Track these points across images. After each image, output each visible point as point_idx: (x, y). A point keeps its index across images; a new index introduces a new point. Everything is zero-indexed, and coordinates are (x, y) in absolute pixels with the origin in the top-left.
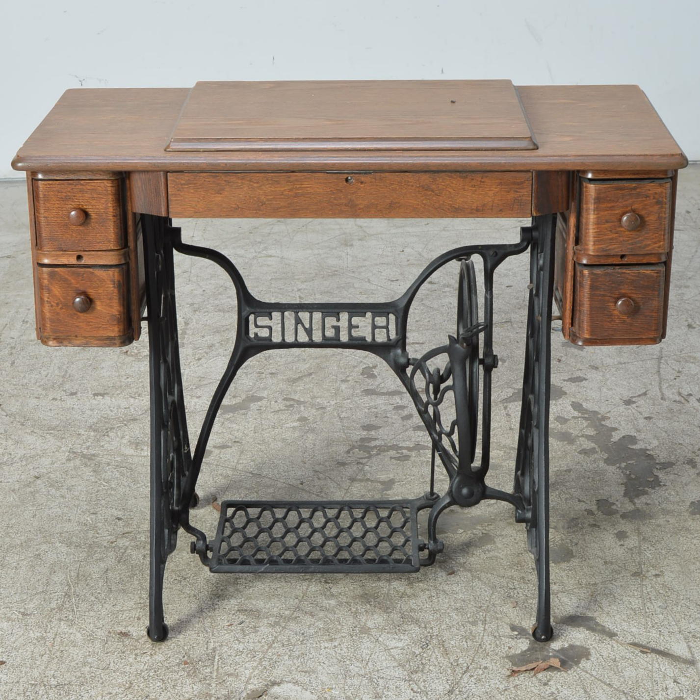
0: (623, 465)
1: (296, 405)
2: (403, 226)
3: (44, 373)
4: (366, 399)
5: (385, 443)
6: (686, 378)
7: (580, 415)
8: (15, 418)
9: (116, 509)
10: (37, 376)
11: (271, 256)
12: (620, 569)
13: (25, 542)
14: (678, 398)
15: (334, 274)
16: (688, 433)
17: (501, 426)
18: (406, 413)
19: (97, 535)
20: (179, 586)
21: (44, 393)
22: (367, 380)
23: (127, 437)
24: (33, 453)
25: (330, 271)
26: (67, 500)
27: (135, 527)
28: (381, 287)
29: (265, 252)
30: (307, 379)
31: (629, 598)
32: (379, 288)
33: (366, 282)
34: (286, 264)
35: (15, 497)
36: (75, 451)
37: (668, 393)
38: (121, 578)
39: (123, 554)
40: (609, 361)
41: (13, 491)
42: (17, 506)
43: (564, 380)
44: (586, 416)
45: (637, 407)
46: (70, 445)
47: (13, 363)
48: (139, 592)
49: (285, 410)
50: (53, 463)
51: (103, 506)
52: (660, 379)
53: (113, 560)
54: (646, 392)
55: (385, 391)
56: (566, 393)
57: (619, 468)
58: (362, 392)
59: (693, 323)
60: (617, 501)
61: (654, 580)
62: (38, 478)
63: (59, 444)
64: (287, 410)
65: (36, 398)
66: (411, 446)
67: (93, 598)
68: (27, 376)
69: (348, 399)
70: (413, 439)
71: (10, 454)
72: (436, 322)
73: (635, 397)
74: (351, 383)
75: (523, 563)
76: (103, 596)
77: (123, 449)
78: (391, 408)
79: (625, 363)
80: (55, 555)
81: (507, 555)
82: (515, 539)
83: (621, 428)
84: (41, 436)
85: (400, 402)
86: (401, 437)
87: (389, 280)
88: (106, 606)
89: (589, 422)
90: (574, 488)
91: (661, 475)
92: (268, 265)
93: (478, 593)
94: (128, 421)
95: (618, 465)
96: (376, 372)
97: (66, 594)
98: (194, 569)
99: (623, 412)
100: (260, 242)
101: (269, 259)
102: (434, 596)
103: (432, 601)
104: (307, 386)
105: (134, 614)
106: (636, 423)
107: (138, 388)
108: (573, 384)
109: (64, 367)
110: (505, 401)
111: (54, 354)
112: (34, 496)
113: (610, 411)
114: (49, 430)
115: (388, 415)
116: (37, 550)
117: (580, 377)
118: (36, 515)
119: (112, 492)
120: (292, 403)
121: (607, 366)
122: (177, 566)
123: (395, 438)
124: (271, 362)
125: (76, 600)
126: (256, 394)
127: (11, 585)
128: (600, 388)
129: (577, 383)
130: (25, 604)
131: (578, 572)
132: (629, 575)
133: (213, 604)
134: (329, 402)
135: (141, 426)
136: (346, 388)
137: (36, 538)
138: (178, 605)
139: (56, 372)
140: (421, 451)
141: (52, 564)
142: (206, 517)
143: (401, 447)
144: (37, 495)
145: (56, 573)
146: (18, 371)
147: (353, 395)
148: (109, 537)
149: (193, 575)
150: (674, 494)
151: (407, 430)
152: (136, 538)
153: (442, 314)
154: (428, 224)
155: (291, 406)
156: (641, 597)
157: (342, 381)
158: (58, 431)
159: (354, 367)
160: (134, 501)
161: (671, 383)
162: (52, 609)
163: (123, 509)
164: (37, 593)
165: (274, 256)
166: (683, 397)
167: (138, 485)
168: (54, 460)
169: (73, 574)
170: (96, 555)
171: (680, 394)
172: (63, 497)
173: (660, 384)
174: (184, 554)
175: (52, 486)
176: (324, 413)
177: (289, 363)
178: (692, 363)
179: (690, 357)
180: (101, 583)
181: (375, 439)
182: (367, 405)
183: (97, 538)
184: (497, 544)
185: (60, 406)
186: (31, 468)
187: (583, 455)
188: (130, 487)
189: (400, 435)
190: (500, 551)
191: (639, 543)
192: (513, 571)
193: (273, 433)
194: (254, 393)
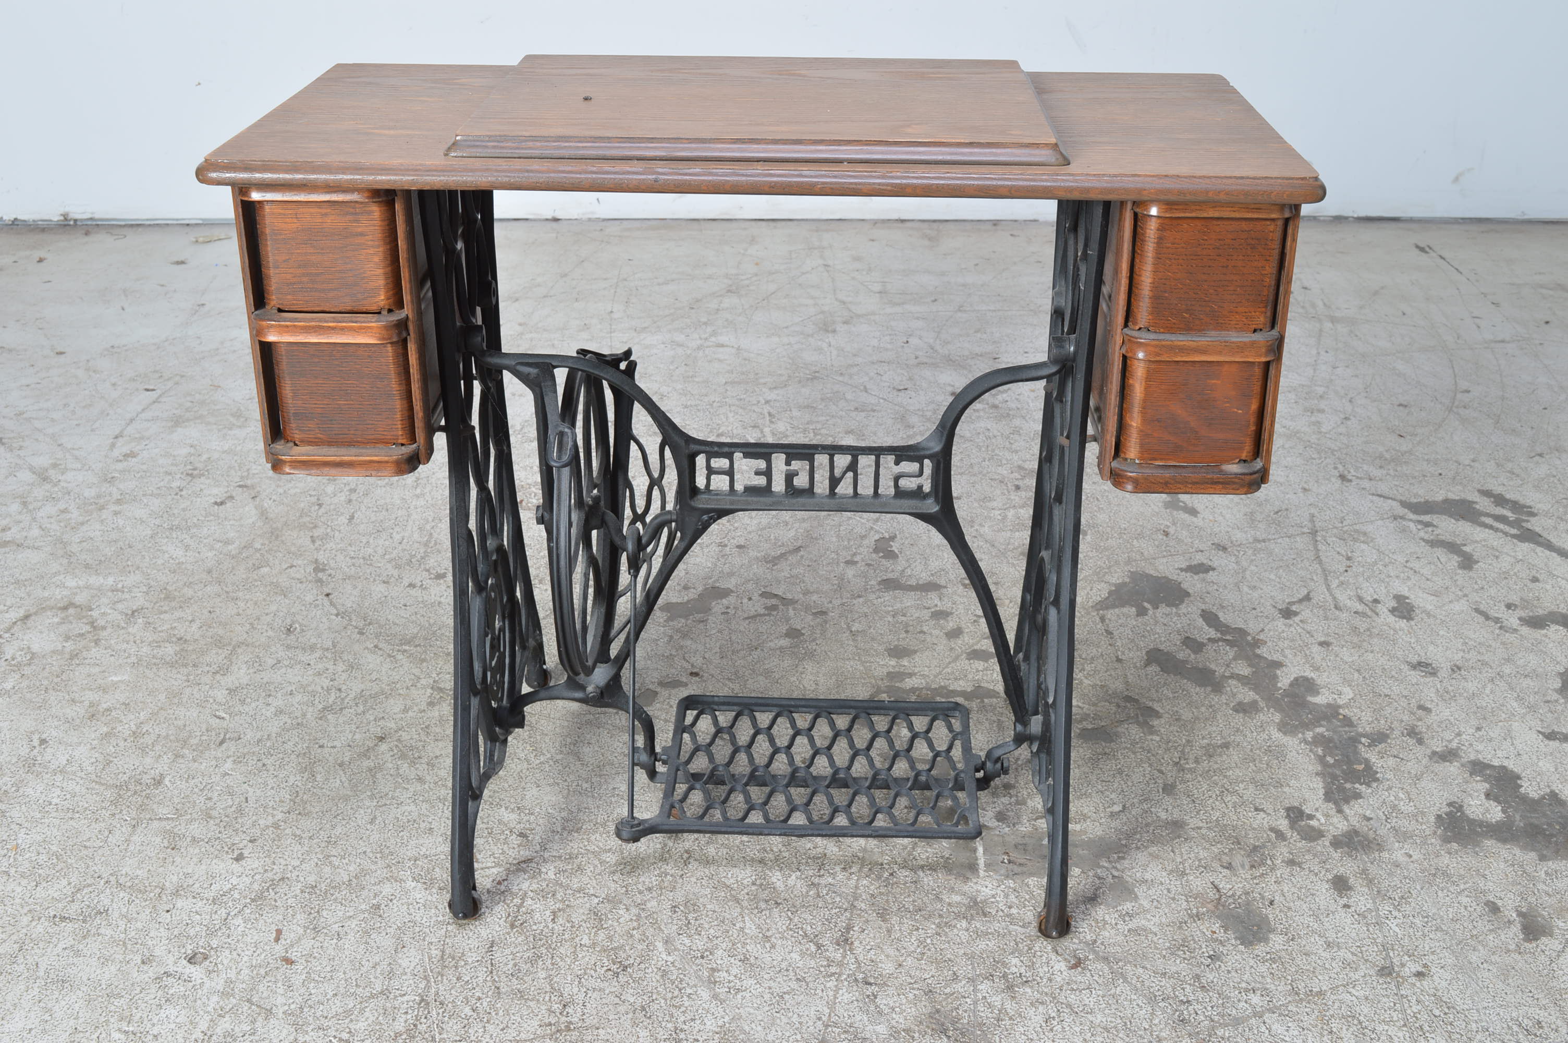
0: (1309, 735)
1: (781, 607)
2: (903, 304)
3: (397, 537)
4: (887, 596)
5: (927, 683)
6: (1361, 569)
7: (1219, 635)
8: (350, 620)
9: (506, 808)
10: (387, 543)
11: (723, 346)
12: (1355, 958)
13: (356, 877)
14: (1360, 607)
15: (814, 378)
16: (1393, 673)
17: (1102, 655)
18: (951, 624)
20: (614, 986)
21: (396, 573)
22: (884, 561)
24: (376, 689)
25: (808, 372)
26: (426, 786)
28: (885, 400)
29: (713, 339)
30: (792, 559)
31: (1386, 1027)
32: (882, 401)
33: (861, 391)
34: (745, 359)
35: (344, 779)
36: (442, 686)
37: (1343, 597)
38: (515, 965)
39: (519, 907)
40: (1238, 536)
41: (341, 765)
42: (346, 799)
43: (1182, 570)
44: (1228, 637)
45: (1301, 621)
46: (434, 675)
47: (352, 518)
48: (547, 998)
49: (764, 615)
50: (405, 710)
52: (1324, 570)
53: (502, 922)
54: (1308, 594)
55: (913, 582)
56: (1188, 594)
57: (1306, 742)
58: (880, 583)
59: (1346, 472)
60: (1317, 810)
61: (1418, 984)
62: (382, 739)
63: (416, 671)
64: (769, 615)
65: (384, 582)
66: (969, 690)
67: (467, 1010)
68: (371, 541)
69: (859, 596)
70: (970, 677)
71: (340, 690)
72: (972, 461)
73: (1294, 603)
74: (861, 566)
75: (1192, 945)
76: (485, 1004)
78: (926, 614)
79: (1264, 541)
80: (405, 907)
81: (1161, 924)
82: (1169, 891)
83: (1287, 662)
84: (390, 656)
85: (939, 604)
86: (949, 670)
87: (894, 388)
88: (490, 1027)
89: (1236, 649)
90: (1242, 781)
91: (1372, 756)
92: (720, 360)
93: (1129, 1012)
95: (1300, 735)
96: (895, 546)
97: (422, 1000)
98: (640, 947)
99: (1283, 631)
100: (705, 324)
101: (721, 349)
102: (1054, 1018)
103: (1052, 1030)
104: (795, 572)
106: (1308, 652)
107: (539, 568)
108: (1196, 577)
109: (428, 527)
110: (1098, 607)
111: (414, 503)
112: (374, 776)
113: (1263, 630)
114: (402, 645)
115: (925, 629)
116: (376, 895)
117: (1202, 564)
118: (375, 818)
120: (774, 601)
121: (1239, 546)
122: (610, 938)
123: (940, 673)
124: (736, 525)
125: (438, 1014)
127: (329, 975)
128: (1237, 585)
129: (1201, 575)
130: (351, 1021)
131: (1287, 966)
132: (1372, 972)
133: (676, 1028)
134: (831, 602)
136: (854, 575)
137: (373, 867)
138: (614, 1031)
139: (416, 536)
140: (986, 700)
141: (399, 929)
143: (952, 691)
144: (379, 776)
145: (405, 950)
146: (358, 533)
147: (866, 590)
148: (495, 870)
149: (638, 961)
150: (1403, 796)
151: (957, 658)
153: (979, 448)
154: (936, 300)
155: (774, 608)
156: (1405, 1025)
157: (847, 562)
158: (416, 646)
159: (863, 537)
160: (535, 791)
161: (1342, 578)
162: (398, 1035)
164: (372, 996)
165: (727, 346)
166: (1366, 605)
168: (409, 703)
169: (434, 952)
171: (1360, 599)
172: (420, 779)
173: (1326, 579)
174: (621, 912)
175: (403, 756)
176: (826, 622)
177: (765, 529)
178: (1363, 542)
179: (1357, 531)
180: (482, 974)
181: (911, 675)
182: (890, 609)
184: (1142, 902)
185: (420, 600)
186: (372, 718)
187: (1241, 715)
189: (947, 667)
190: (1148, 916)
191: (1375, 903)
192: (1178, 962)
193: (750, 659)
194: (714, 582)
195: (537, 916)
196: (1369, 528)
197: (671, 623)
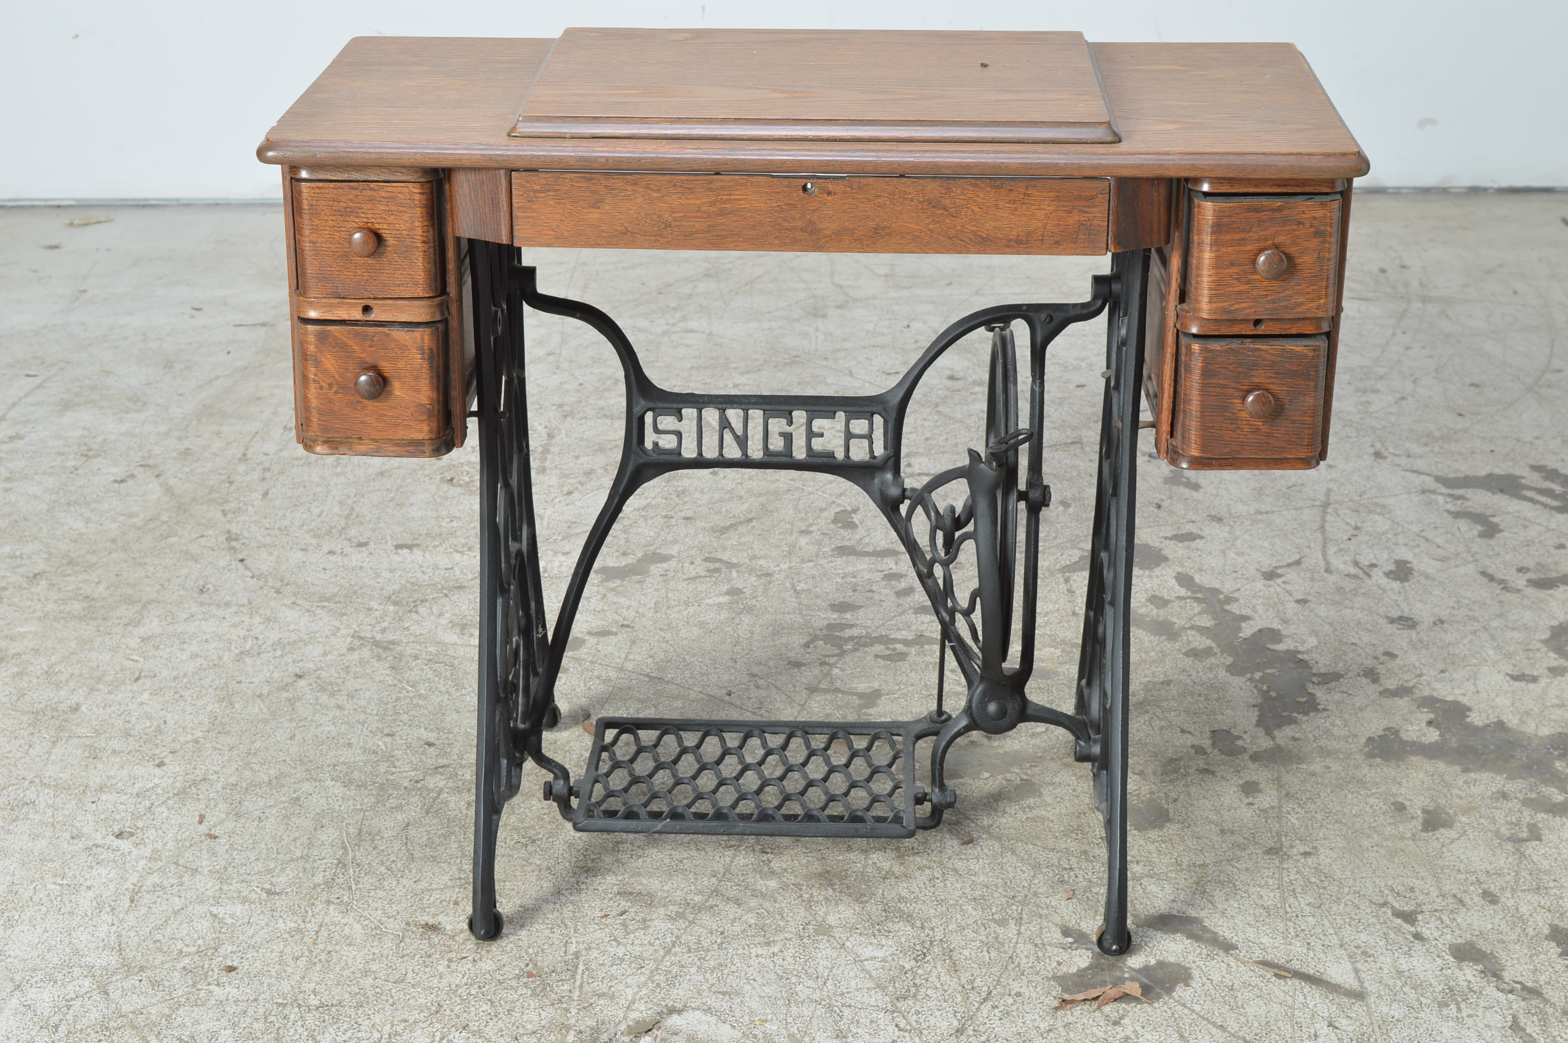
0: (1258, 675)
1: (724, 570)
2: (911, 287)
3: (315, 511)
4: (839, 561)
5: (868, 633)
6: (1367, 538)
7: (1189, 594)
8: (267, 581)
9: (426, 729)
10: (305, 516)
11: (692, 331)
12: (1245, 842)
13: (276, 778)
14: (1353, 570)
15: (794, 361)
16: (1368, 626)
17: (1058, 610)
18: (903, 585)
19: (394, 770)
20: (523, 853)
21: (314, 542)
22: (842, 531)
23: (447, 615)
24: (294, 637)
25: (787, 356)
26: (346, 712)
27: (456, 757)
28: (871, 383)
29: (682, 324)
30: (743, 529)
31: (1259, 889)
32: (867, 384)
33: (846, 375)
34: (717, 345)
35: (262, 707)
36: (363, 635)
37: (1337, 562)
38: (429, 839)
39: (435, 799)
40: (1240, 508)
41: (260, 696)
42: (266, 722)
43: (1166, 538)
44: (1199, 595)
45: (1284, 582)
46: (355, 626)
47: (266, 494)
48: (458, 861)
49: (706, 576)
50: (325, 654)
51: (405, 724)
52: (1325, 539)
53: (418, 809)
54: (1300, 559)
55: (870, 549)
56: (1166, 559)
57: (1251, 680)
58: (833, 550)
59: (1383, 450)
60: (1245, 732)
61: (1302, 861)
62: (300, 677)
63: (337, 624)
64: (710, 577)
65: (302, 550)
66: (910, 638)
67: (383, 869)
68: (288, 514)
69: (809, 561)
70: (914, 628)
71: (257, 638)
72: (958, 441)
73: (1281, 567)
74: (816, 535)
75: (1087, 829)
76: (399, 865)
77: (440, 633)
78: (879, 576)
79: (1267, 513)
80: (324, 799)
81: (1060, 815)
82: (1074, 790)
83: (1256, 616)
84: (308, 611)
85: (894, 567)
86: (893, 622)
87: (884, 372)
88: (402, 881)
89: (1204, 605)
90: (1175, 711)
91: (1320, 693)
92: (687, 346)
93: (1011, 875)
94: (450, 590)
95: (1249, 675)
96: (856, 518)
97: (340, 862)
98: (549, 827)
99: (1261, 591)
100: (675, 309)
101: (690, 335)
102: (938, 878)
103: (934, 886)
104: (743, 540)
105: (448, 895)
106: (1281, 608)
107: (468, 537)
108: (1180, 545)
109: (350, 502)
110: (1065, 570)
111: (334, 480)
112: (293, 705)
113: (1239, 589)
114: (321, 601)
115: (874, 588)
116: (295, 791)
117: (1191, 533)
118: (294, 735)
119: (421, 702)
120: (717, 565)
121: (1237, 517)
122: (522, 821)
123: (883, 625)
124: (685, 499)
125: (355, 872)
126: (659, 551)
127: (251, 846)
128: (1224, 552)
129: (1186, 543)
130: (273, 876)
131: (1177, 846)
132: (1260, 851)
133: (578, 882)
134: (778, 566)
135: (471, 597)
136: (807, 543)
137: (293, 771)
138: (520, 883)
139: (336, 510)
140: (926, 646)
141: (318, 814)
142: (572, 744)
143: (892, 639)
144: (298, 704)
145: (324, 829)
146: (274, 507)
147: (817, 555)
148: (413, 774)
149: (547, 836)
150: (1339, 723)
151: (904, 612)
152: (456, 775)
153: (969, 428)
154: (951, 284)
155: (717, 570)
156: (1278, 888)
157: (802, 532)
158: (336, 603)
159: (822, 510)
160: (455, 716)
161: (1342, 546)
162: (315, 886)
163: (438, 729)
164: (292, 860)
165: (697, 332)
166: (1361, 569)
167: (463, 691)
168: (328, 648)
169: (351, 830)
170: (391, 801)
171: (1356, 564)
172: (339, 707)
173: (1324, 546)
174: (533, 802)
175: (323, 690)
176: (770, 582)
177: (716, 502)
178: (1379, 514)
179: (1376, 504)
180: (396, 845)
181: (852, 626)
182: (841, 571)
183: (393, 774)
184: (1045, 798)
185: (341, 564)
186: (290, 660)
187: (1191, 659)
188: (449, 694)
189: (891, 620)
190: (1049, 809)
191: (1280, 801)
192: (1069, 841)
193: (685, 613)
194: (656, 549)
195: (452, 805)
196: (1390, 501)
197: (605, 584)
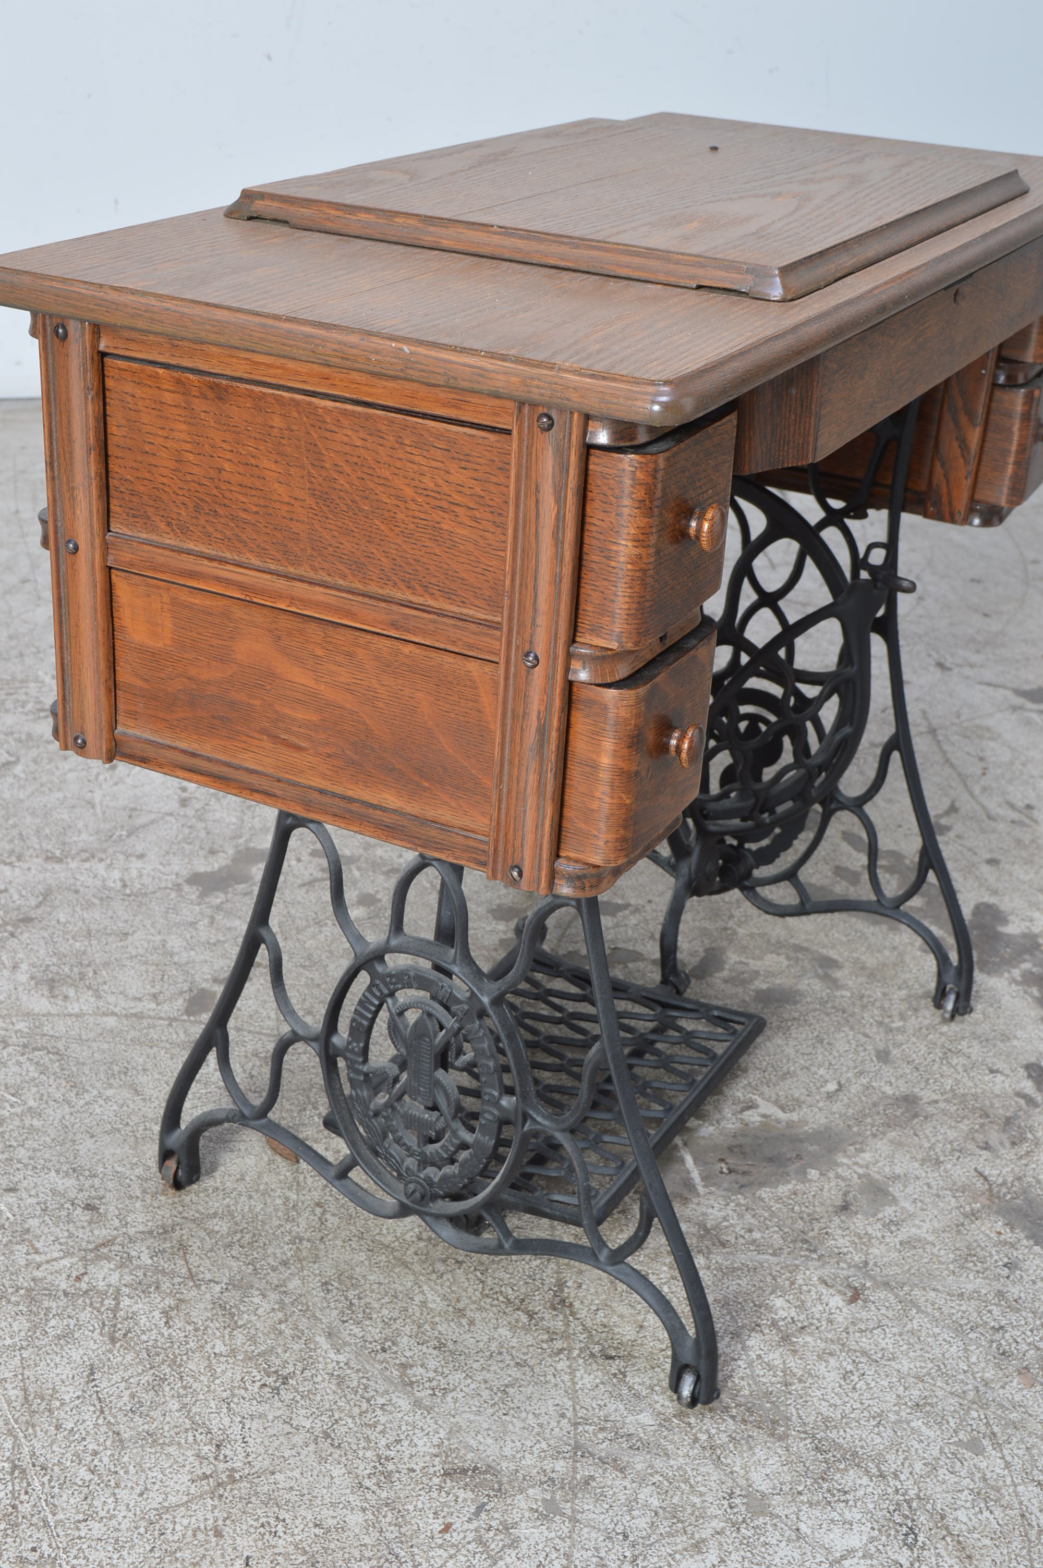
9: (58, 1172)
19: (38, 1258)
20: (277, 1408)
23: (24, 967)
27: (116, 1223)
38: (132, 1396)
39: (114, 1312)
48: (191, 1439)
51: (26, 1166)
53: (96, 1335)
67: (83, 1473)
76: (106, 1460)
77: (24, 998)
88: (122, 1494)
94: (15, 926)
97: (15, 1467)
98: (296, 1347)
105: (200, 1515)
122: (253, 1339)
125: (43, 1484)
133: (379, 1457)
138: (296, 1473)
148: (66, 1262)
149: (300, 1366)
152: (130, 1258)
160: (89, 1143)
163: (74, 1170)
167: (87, 1097)
169: (12, 1393)
170: (53, 1323)
174: (256, 1300)
180: (89, 1416)
183: (39, 1266)
188: (68, 1103)
195: (143, 1320)
